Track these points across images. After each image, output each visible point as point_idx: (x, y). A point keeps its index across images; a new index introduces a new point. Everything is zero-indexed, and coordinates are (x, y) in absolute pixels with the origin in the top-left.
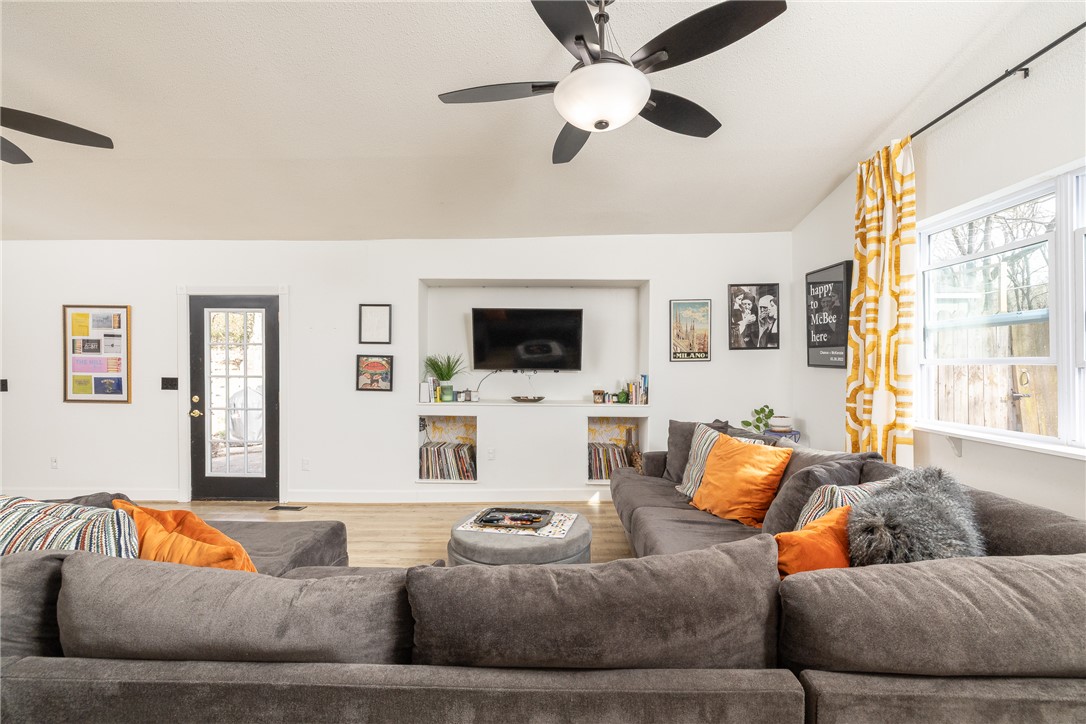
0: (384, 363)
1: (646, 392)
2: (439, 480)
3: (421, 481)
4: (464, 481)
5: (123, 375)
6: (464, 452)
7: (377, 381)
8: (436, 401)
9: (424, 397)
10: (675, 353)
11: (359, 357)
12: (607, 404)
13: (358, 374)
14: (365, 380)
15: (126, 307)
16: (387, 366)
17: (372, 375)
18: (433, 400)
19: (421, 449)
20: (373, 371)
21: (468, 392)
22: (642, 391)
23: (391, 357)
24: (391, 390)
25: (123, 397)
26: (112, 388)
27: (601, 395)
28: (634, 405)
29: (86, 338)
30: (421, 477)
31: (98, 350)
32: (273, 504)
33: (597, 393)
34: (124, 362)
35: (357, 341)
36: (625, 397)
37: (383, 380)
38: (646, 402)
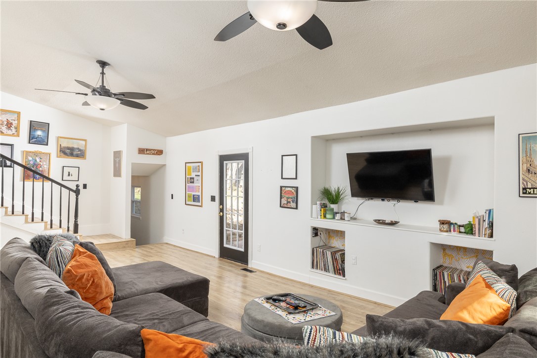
0: (293, 191)
1: (491, 225)
2: (323, 272)
3: (313, 270)
4: (337, 276)
5: (200, 194)
6: (338, 256)
7: (290, 202)
8: (321, 218)
9: (314, 215)
10: (524, 189)
11: (281, 187)
12: (453, 233)
13: (281, 198)
14: (284, 201)
15: (200, 162)
16: (295, 193)
17: (288, 198)
18: (319, 217)
19: (313, 249)
20: (287, 196)
21: (343, 213)
22: (486, 225)
23: (297, 188)
24: (297, 208)
25: (199, 204)
26: (196, 199)
27: (447, 225)
28: (477, 237)
29: (191, 177)
30: (313, 267)
31: (193, 182)
32: (244, 266)
33: (442, 223)
34: (200, 187)
35: (281, 178)
36: (469, 229)
37: (293, 202)
38: (491, 236)
